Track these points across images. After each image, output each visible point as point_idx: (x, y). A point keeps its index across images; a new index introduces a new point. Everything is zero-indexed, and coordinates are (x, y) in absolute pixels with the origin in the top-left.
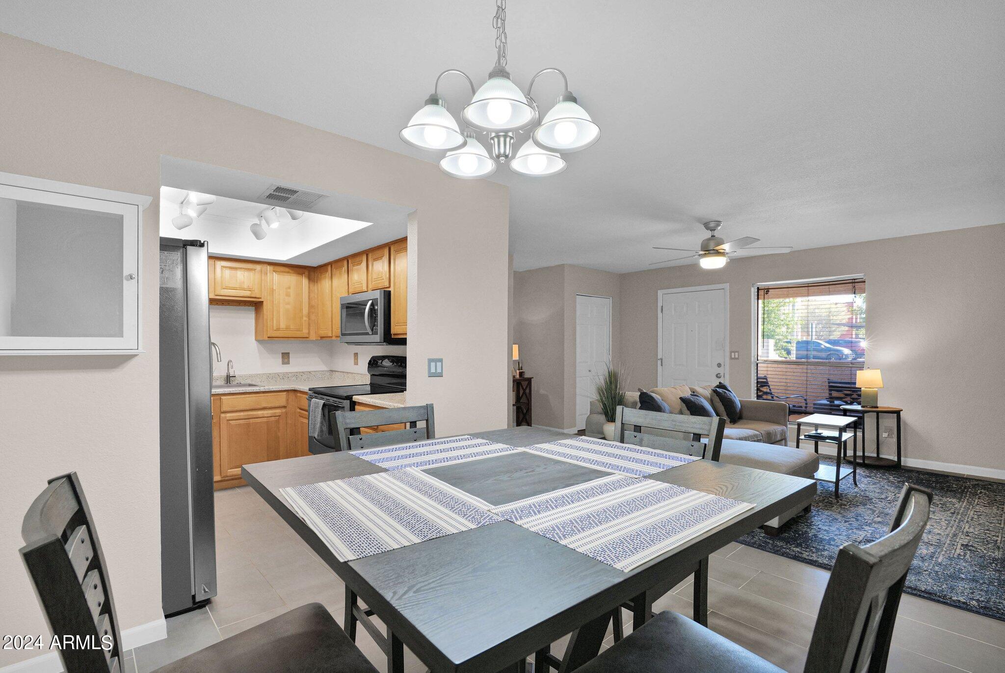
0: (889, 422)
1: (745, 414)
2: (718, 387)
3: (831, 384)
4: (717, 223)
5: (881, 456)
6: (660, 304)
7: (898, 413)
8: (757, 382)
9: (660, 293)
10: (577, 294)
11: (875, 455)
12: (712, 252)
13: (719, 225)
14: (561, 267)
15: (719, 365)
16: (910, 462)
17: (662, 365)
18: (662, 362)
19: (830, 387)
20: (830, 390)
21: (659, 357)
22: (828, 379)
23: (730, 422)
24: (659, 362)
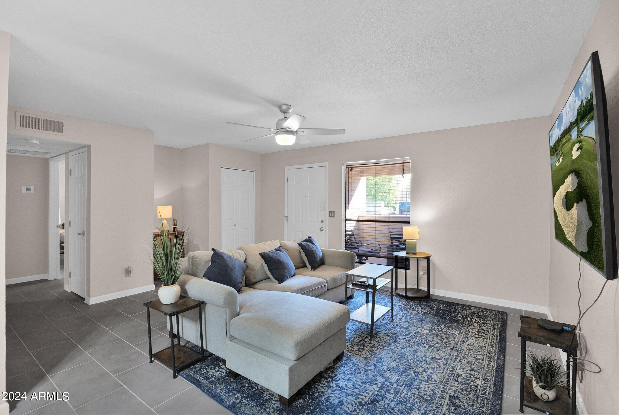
0: (423, 264)
1: (327, 261)
2: (306, 241)
3: (393, 236)
4: (288, 106)
5: (420, 288)
6: (286, 177)
7: (428, 258)
8: (346, 235)
9: (286, 168)
10: (222, 167)
11: (416, 287)
12: (283, 130)
13: (289, 108)
14: (207, 146)
15: (322, 221)
16: (437, 292)
17: (287, 221)
18: (287, 219)
19: (391, 238)
20: (392, 240)
21: (286, 214)
22: (390, 232)
23: (311, 269)
24: (285, 218)
